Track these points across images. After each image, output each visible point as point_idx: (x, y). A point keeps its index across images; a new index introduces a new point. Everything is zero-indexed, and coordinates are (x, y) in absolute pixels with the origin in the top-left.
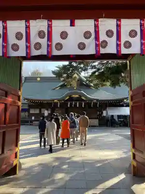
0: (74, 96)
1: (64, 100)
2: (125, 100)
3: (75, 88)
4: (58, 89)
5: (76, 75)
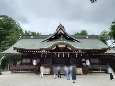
0: (60, 46)
1: (51, 50)
2: (108, 50)
3: (62, 39)
4: (46, 41)
5: (61, 31)
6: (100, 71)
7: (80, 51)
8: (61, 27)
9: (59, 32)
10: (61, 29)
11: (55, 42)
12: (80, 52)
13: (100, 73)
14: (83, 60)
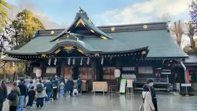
0: (66, 48)
1: (54, 54)
2: (144, 52)
5: (81, 21)
8: (81, 15)
9: (78, 24)
14: (125, 69)
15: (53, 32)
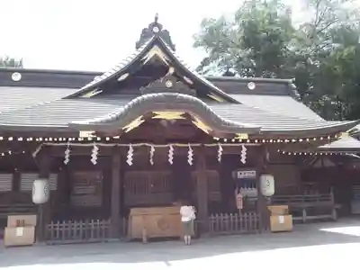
0: (161, 115)
1: (121, 132)
3: (169, 84)
4: (91, 94)
5: (156, 51)
6: (301, 215)
7: (244, 136)
9: (151, 55)
10: (156, 42)
11: (140, 98)
12: (244, 141)
13: (301, 222)
14: (242, 174)
15: (17, 77)
